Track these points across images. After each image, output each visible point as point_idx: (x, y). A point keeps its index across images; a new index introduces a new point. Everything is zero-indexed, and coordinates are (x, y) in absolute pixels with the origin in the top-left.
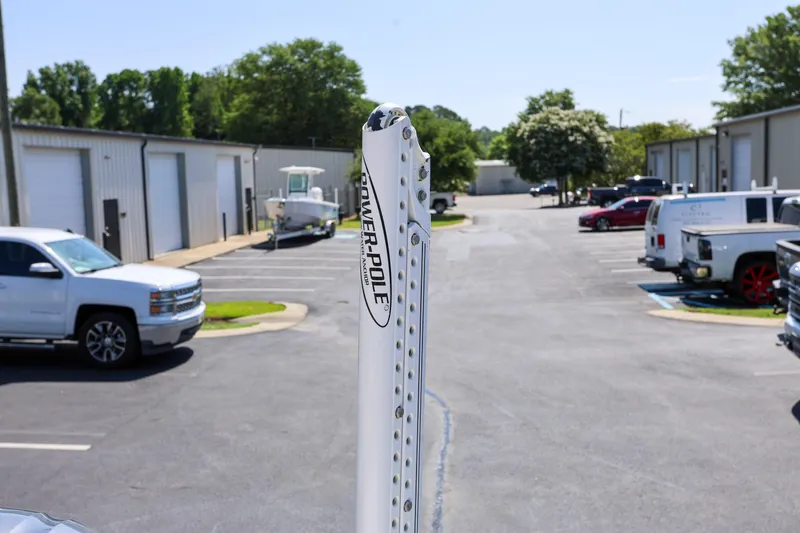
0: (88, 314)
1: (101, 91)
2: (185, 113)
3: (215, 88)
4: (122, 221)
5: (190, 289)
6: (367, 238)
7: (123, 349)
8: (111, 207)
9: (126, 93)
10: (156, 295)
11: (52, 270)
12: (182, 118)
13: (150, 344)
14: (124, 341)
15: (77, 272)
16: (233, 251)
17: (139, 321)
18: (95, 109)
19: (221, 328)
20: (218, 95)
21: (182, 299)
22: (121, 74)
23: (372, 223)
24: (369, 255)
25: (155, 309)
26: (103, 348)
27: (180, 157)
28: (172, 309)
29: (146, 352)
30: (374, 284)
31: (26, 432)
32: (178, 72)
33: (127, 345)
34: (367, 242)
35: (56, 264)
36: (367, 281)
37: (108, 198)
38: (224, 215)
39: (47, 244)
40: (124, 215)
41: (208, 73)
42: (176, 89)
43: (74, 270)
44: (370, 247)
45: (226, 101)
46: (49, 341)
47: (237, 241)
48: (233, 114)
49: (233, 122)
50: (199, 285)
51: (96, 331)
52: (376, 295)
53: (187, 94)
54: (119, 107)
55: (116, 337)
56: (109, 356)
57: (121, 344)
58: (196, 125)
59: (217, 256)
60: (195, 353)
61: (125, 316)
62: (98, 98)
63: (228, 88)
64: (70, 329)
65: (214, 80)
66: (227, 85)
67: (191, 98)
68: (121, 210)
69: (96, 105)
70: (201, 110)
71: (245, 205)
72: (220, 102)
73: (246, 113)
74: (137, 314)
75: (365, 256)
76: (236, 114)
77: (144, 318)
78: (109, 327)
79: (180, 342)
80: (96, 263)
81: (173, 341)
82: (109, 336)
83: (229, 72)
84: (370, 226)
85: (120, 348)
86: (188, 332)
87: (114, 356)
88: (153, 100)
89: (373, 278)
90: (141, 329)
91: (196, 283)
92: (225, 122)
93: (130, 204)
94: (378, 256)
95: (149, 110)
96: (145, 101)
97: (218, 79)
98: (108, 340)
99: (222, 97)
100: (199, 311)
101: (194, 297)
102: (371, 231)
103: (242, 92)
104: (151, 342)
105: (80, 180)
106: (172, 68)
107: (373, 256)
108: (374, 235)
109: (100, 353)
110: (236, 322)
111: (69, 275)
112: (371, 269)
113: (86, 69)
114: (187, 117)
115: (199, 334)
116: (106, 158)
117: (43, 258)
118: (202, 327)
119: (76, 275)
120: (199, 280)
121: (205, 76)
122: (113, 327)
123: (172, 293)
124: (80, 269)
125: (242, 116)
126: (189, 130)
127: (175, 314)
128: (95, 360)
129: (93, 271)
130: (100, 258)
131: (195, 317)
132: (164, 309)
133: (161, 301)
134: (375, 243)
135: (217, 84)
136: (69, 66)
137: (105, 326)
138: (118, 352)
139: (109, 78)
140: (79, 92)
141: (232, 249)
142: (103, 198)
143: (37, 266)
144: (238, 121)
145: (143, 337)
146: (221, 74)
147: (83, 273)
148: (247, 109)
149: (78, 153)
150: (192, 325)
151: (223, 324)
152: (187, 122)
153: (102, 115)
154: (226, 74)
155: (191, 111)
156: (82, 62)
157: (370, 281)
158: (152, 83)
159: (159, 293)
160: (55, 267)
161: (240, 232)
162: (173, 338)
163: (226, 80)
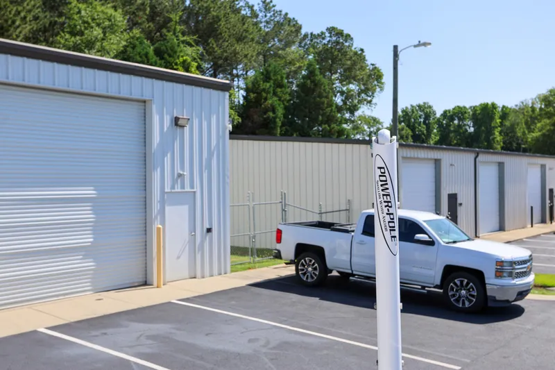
0: (451, 272)
1: (439, 122)
2: (497, 134)
3: (521, 116)
4: (459, 208)
5: (524, 262)
6: (387, 204)
7: (474, 300)
8: (453, 198)
9: (456, 122)
10: (500, 263)
11: (428, 239)
12: (494, 139)
13: (494, 299)
14: (476, 294)
15: (444, 242)
16: (539, 235)
17: (487, 281)
18: (434, 134)
19: (543, 294)
20: (523, 121)
21: (519, 268)
22: (453, 109)
23: (389, 195)
24: (387, 214)
25: (499, 274)
26: (460, 297)
27: (501, 166)
28: (510, 275)
29: (490, 304)
30: (391, 230)
31: (415, 348)
32: (494, 106)
33: (477, 297)
34: (386, 206)
35: (430, 235)
36: (386, 229)
37: (451, 192)
38: (532, 207)
39: (425, 221)
40: (461, 204)
41: (516, 106)
42: (492, 118)
43: (442, 240)
44: (388, 210)
45: (529, 125)
46: (423, 288)
47: (542, 228)
48: (536, 134)
49: (537, 140)
50: (530, 259)
51: (455, 284)
52: (392, 237)
53: (498, 121)
54: (450, 132)
55: (469, 290)
56: (464, 303)
57: (473, 296)
58: (504, 143)
59: (527, 238)
60: (526, 310)
61: (477, 276)
62: (436, 126)
63: (530, 116)
64: (438, 281)
65: (521, 110)
66: (531, 113)
67: (502, 124)
68: (459, 202)
69: (435, 131)
70: (509, 133)
71: (548, 201)
72: (524, 126)
73: (547, 133)
74: (486, 276)
75: (385, 215)
76: (539, 134)
77: (490, 279)
78: (465, 283)
79: (515, 300)
80: (454, 237)
81: (511, 300)
82: (464, 290)
83: (533, 103)
84: (388, 197)
85: (472, 299)
86: (522, 294)
87: (467, 304)
88: (473, 127)
89: (390, 227)
90: (488, 287)
91: (528, 258)
92: (529, 140)
93: (465, 198)
94: (392, 214)
95: (470, 133)
96: (467, 127)
97: (523, 109)
98: (463, 292)
99: (526, 123)
100: (530, 279)
101: (528, 267)
102: (389, 200)
103: (545, 118)
104: (495, 297)
105: (433, 180)
106: (490, 103)
107: (390, 214)
108: (390, 202)
109: (457, 301)
110: (552, 290)
111: (439, 243)
112: (389, 222)
113: (430, 107)
114: (498, 138)
115: (530, 296)
116: (451, 165)
117: (422, 231)
118: (532, 291)
119: (443, 243)
120: (531, 256)
121: (514, 107)
122: (468, 284)
123: (512, 263)
124: (447, 240)
125: (544, 135)
126: (499, 147)
127: (513, 279)
128: (454, 305)
129: (455, 242)
130: (457, 234)
131: (528, 283)
132: (505, 274)
133: (504, 268)
134: (391, 207)
135: (523, 113)
136: (419, 106)
137: (462, 282)
138: (470, 301)
139: (445, 112)
140: (424, 122)
141: (539, 233)
142: (448, 193)
143: (419, 236)
144: (541, 139)
145: (489, 293)
146: (526, 106)
147: (448, 243)
148: (548, 131)
149: (433, 162)
150: (525, 289)
151: (544, 291)
152: (497, 141)
153: (438, 138)
154: (530, 105)
155: (500, 133)
156: (428, 103)
157: (388, 228)
158: (474, 114)
159: (502, 262)
160: (430, 237)
161: (543, 221)
162: (511, 296)
163: (530, 109)
